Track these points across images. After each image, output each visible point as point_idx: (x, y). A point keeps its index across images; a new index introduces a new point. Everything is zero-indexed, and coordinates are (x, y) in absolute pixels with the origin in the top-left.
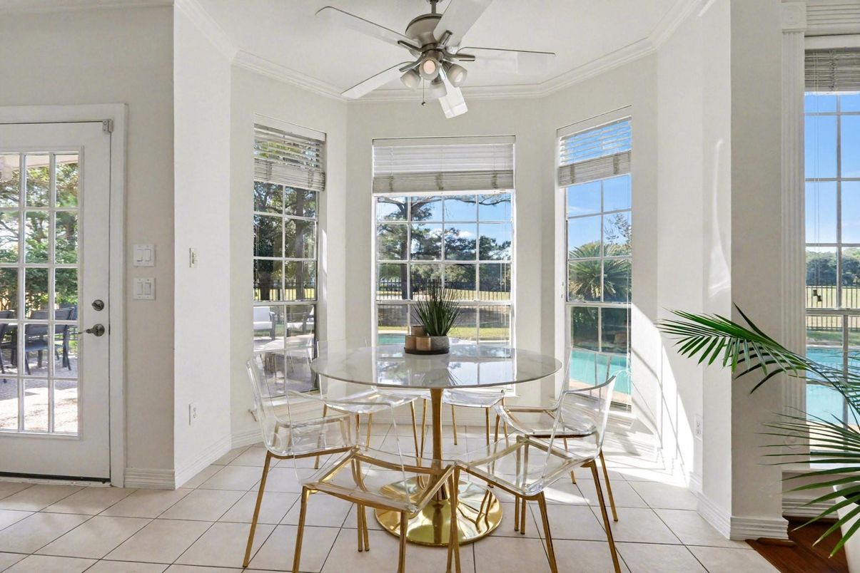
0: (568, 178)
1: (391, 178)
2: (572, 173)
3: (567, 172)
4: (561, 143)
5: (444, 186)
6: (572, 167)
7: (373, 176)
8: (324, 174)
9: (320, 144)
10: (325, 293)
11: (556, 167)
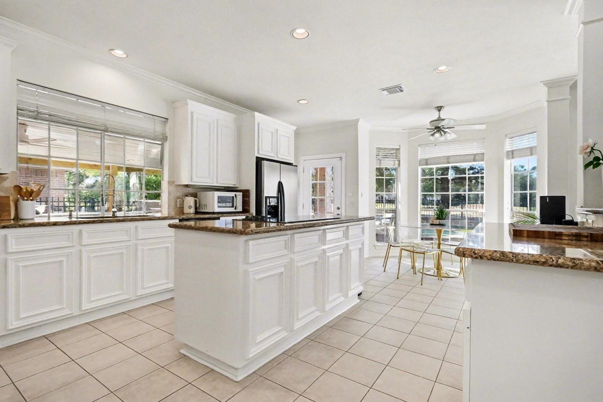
0: (511, 156)
1: (427, 160)
2: (513, 154)
3: (510, 153)
4: (508, 140)
5: (450, 162)
6: (513, 151)
7: (419, 159)
8: (399, 161)
9: (398, 150)
10: (400, 206)
11: (505, 151)
